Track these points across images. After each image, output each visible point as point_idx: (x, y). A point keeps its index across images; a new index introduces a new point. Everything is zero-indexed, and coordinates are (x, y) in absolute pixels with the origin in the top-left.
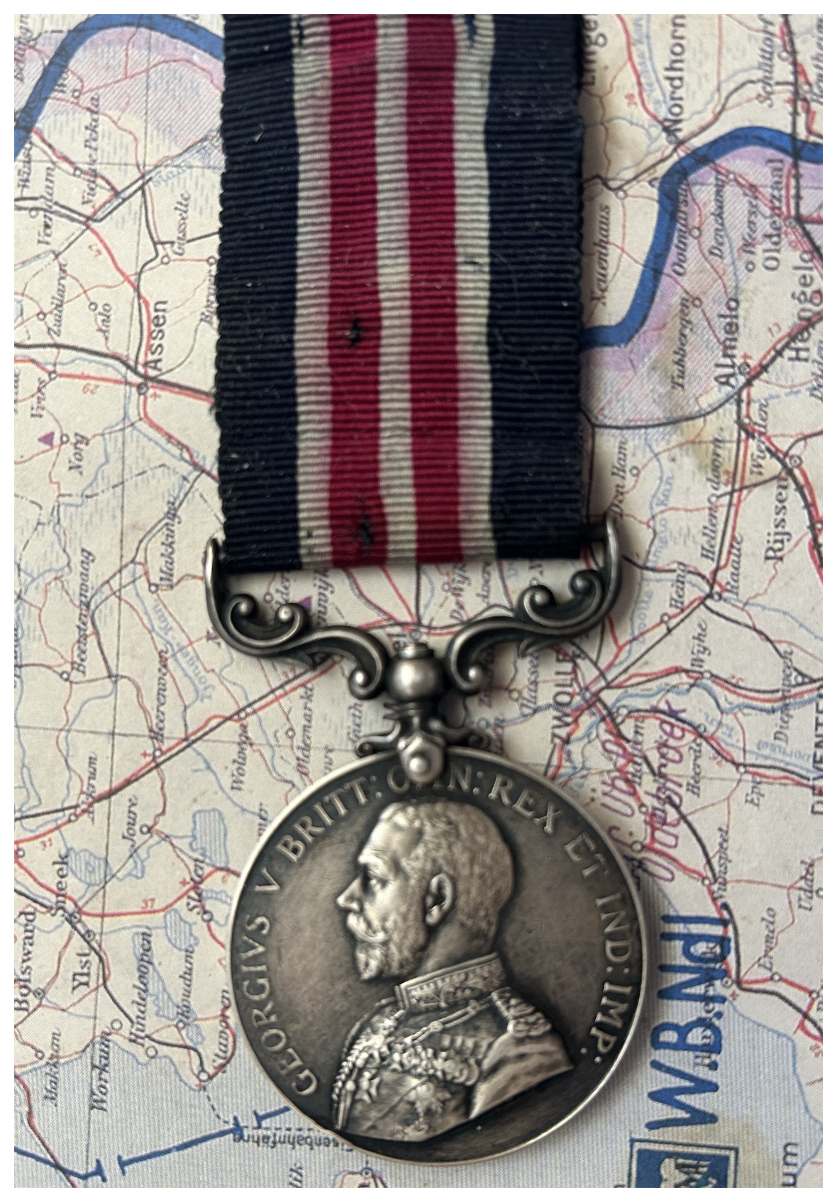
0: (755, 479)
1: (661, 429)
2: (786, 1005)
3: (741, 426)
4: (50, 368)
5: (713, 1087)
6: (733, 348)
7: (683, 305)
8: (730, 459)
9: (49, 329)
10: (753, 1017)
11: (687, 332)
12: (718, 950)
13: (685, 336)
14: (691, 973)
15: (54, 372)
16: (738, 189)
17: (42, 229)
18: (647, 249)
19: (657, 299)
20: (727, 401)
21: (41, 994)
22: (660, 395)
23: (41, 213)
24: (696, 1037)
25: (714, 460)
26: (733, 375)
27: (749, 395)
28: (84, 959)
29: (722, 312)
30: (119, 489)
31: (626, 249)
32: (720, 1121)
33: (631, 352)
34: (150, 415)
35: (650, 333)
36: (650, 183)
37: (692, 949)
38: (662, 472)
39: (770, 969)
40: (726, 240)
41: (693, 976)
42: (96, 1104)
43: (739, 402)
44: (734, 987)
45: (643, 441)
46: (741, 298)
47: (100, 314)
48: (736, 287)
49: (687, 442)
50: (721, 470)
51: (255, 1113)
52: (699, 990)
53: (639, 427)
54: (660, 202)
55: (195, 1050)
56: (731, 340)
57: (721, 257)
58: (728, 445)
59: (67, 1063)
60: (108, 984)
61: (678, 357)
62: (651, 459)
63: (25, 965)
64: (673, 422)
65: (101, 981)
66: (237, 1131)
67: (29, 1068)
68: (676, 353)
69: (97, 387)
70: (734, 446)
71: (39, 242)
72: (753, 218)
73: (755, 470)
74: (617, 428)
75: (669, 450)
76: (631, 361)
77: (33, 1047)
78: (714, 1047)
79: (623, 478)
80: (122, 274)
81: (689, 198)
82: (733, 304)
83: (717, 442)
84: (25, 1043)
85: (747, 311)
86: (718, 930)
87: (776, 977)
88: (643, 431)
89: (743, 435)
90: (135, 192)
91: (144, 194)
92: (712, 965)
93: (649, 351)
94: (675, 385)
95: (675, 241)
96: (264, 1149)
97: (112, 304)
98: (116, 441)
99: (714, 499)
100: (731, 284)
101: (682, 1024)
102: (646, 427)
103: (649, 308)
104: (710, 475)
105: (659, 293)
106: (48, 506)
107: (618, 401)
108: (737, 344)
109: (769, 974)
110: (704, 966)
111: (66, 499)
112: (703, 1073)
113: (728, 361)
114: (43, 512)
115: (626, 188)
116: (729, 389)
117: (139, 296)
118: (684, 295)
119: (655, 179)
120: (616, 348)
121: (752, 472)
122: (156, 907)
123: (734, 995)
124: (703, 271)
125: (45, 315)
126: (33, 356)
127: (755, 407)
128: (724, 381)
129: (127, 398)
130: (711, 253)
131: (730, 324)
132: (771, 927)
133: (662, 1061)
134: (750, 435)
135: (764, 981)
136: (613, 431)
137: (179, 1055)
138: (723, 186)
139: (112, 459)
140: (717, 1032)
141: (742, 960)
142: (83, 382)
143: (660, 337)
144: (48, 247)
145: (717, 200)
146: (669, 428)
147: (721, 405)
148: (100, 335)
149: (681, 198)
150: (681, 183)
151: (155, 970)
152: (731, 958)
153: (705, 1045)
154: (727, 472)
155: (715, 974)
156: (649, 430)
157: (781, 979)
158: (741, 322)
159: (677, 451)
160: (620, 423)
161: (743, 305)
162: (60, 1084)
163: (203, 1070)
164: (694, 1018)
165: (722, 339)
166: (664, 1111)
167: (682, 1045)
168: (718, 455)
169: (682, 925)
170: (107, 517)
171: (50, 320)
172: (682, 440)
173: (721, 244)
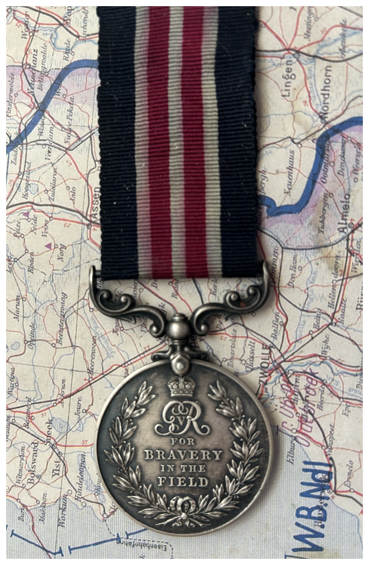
0: (354, 274)
1: (313, 250)
2: (356, 503)
3: (348, 250)
4: (50, 215)
5: (322, 536)
6: (346, 216)
7: (325, 196)
8: (342, 265)
9: (49, 198)
10: (341, 507)
11: (326, 208)
12: (327, 477)
13: (325, 210)
14: (315, 486)
15: (52, 217)
16: (352, 145)
17: (47, 153)
18: (310, 171)
19: (313, 193)
20: (343, 239)
21: (39, 477)
22: (313, 236)
23: (47, 146)
24: (315, 513)
25: (335, 265)
26: (346, 228)
27: (352, 237)
28: (58, 464)
29: (342, 200)
30: (78, 269)
31: (301, 171)
32: (325, 550)
33: (301, 216)
34: (92, 238)
35: (309, 209)
36: (313, 141)
37: (316, 476)
38: (312, 269)
39: (349, 487)
40: (345, 168)
41: (315, 488)
42: (60, 524)
43: (348, 240)
44: (333, 493)
45: (304, 255)
46: (351, 194)
47: (71, 192)
48: (349, 189)
49: (324, 257)
50: (339, 270)
51: (126, 532)
52: (318, 493)
53: (303, 249)
54: (317, 150)
55: (102, 505)
56: (345, 212)
57: (343, 175)
58: (342, 259)
59: (49, 506)
60: (67, 475)
61: (321, 219)
62: (307, 264)
63: (33, 465)
64: (318, 248)
65: (64, 473)
66: (118, 539)
67: (33, 507)
68: (320, 217)
69: (70, 224)
70: (345, 259)
71: (46, 159)
72: (358, 158)
73: (354, 270)
74: (293, 249)
75: (315, 260)
76: (301, 220)
77: (35, 499)
78: (323, 518)
79: (295, 271)
80: (81, 174)
81: (330, 148)
82: (347, 197)
83: (337, 257)
84: (32, 497)
85: (354, 200)
86: (327, 469)
87: (352, 490)
88: (304, 251)
89: (349, 254)
90: (87, 138)
91: (91, 139)
92: (324, 483)
93: (309, 216)
94: (320, 231)
95: (323, 167)
96: (129, 548)
97: (76, 187)
98: (78, 248)
99: (335, 282)
100: (347, 188)
101: (310, 507)
102: (306, 249)
103: (310, 197)
104: (334, 272)
105: (314, 191)
106: (48, 274)
107: (294, 238)
108: (349, 214)
109: (348, 489)
110: (321, 483)
111: (56, 272)
112: (318, 529)
113: (344, 222)
114: (46, 276)
115: (302, 143)
116: (343, 234)
117: (88, 185)
118: (326, 192)
119: (315, 139)
120: (294, 214)
121: (352, 271)
122: (87, 444)
123: (333, 497)
124: (335, 181)
125: (48, 191)
126: (43, 210)
127: (355, 242)
128: (342, 230)
129: (83, 230)
130: (339, 173)
131: (346, 206)
132: (351, 469)
133: (300, 523)
134: (352, 254)
135: (346, 492)
136: (291, 251)
137: (95, 506)
138: (345, 143)
139: (76, 256)
140: (325, 512)
141: (337, 482)
142: (64, 222)
143: (314, 210)
144: (49, 161)
145: (342, 149)
146: (316, 250)
147: (340, 241)
148: (71, 201)
149: (326, 148)
150: (326, 141)
151: (86, 470)
152: (333, 481)
153: (319, 517)
154: (341, 271)
155: (325, 487)
156: (307, 251)
157: (354, 491)
158: (350, 204)
159: (319, 260)
160: (295, 247)
161: (352, 197)
162: (46, 514)
163: (105, 513)
164: (315, 505)
165: (342, 212)
166: (300, 544)
167: (309, 517)
168: (338, 263)
169: (312, 466)
170: (73, 280)
171: (50, 193)
172: (322, 256)
173: (343, 170)
